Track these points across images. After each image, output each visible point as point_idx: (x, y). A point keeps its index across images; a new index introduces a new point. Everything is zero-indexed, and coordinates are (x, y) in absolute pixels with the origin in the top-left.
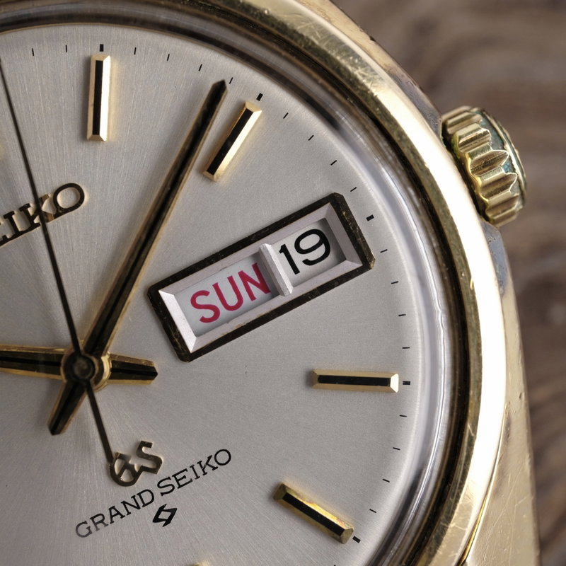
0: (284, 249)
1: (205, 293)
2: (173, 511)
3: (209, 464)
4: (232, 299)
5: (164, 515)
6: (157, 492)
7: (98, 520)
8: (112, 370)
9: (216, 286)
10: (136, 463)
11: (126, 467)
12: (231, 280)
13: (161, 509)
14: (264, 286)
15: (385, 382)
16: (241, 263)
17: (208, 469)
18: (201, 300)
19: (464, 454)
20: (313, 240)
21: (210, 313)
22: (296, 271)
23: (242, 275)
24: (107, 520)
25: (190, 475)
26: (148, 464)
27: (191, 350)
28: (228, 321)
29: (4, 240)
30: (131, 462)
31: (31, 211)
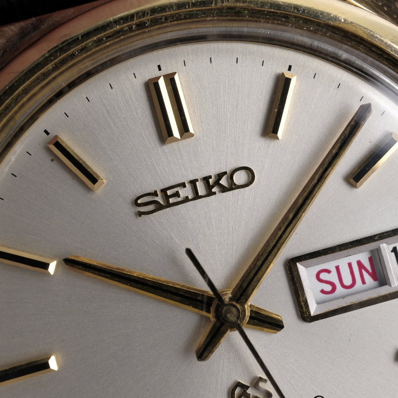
0: (395, 250)
1: (328, 271)
4: (348, 281)
8: (251, 317)
9: (337, 268)
10: (252, 393)
11: (244, 394)
12: (350, 265)
14: (374, 276)
18: (323, 276)
21: (328, 288)
23: (359, 264)
27: (312, 314)
28: (342, 298)
29: (186, 200)
30: (249, 391)
31: (211, 181)
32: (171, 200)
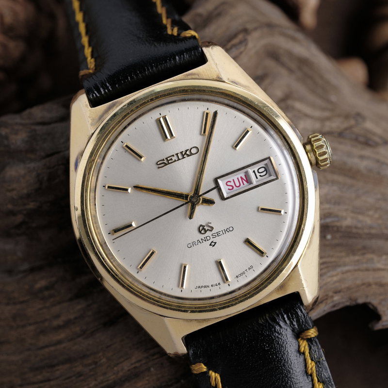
0: (254, 172)
1: (230, 182)
2: (215, 243)
3: (227, 230)
4: (238, 184)
5: (213, 244)
6: (211, 237)
7: (194, 244)
8: (203, 201)
9: (233, 180)
10: (206, 228)
11: (203, 229)
12: (238, 179)
13: (212, 242)
14: (247, 181)
15: (280, 212)
16: (241, 174)
17: (226, 232)
18: (229, 184)
19: (300, 234)
20: (263, 170)
21: (231, 188)
22: (257, 178)
23: (241, 178)
24: (196, 244)
25: (221, 233)
26: (210, 229)
27: (225, 197)
28: (236, 190)
29: (175, 161)
30: (205, 227)
31: (183, 153)
32: (170, 162)
